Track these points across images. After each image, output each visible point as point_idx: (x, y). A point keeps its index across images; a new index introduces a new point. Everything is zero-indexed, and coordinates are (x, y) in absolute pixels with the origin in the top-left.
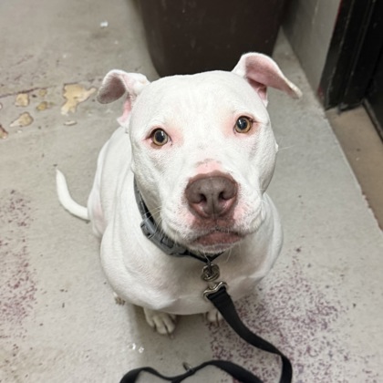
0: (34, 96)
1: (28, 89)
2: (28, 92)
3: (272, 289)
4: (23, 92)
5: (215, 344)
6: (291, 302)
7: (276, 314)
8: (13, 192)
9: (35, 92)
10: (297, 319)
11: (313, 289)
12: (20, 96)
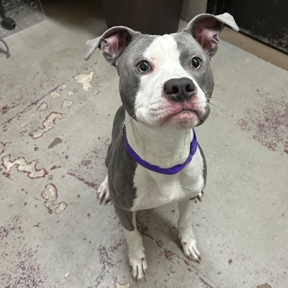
0: (61, 90)
1: (54, 88)
2: (55, 90)
3: (263, 110)
4: (52, 91)
5: (264, 143)
6: (275, 111)
7: (274, 118)
8: (99, 138)
9: (59, 88)
10: (284, 116)
11: (278, 102)
12: (52, 94)
